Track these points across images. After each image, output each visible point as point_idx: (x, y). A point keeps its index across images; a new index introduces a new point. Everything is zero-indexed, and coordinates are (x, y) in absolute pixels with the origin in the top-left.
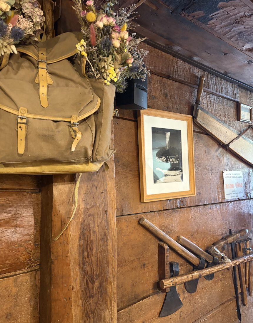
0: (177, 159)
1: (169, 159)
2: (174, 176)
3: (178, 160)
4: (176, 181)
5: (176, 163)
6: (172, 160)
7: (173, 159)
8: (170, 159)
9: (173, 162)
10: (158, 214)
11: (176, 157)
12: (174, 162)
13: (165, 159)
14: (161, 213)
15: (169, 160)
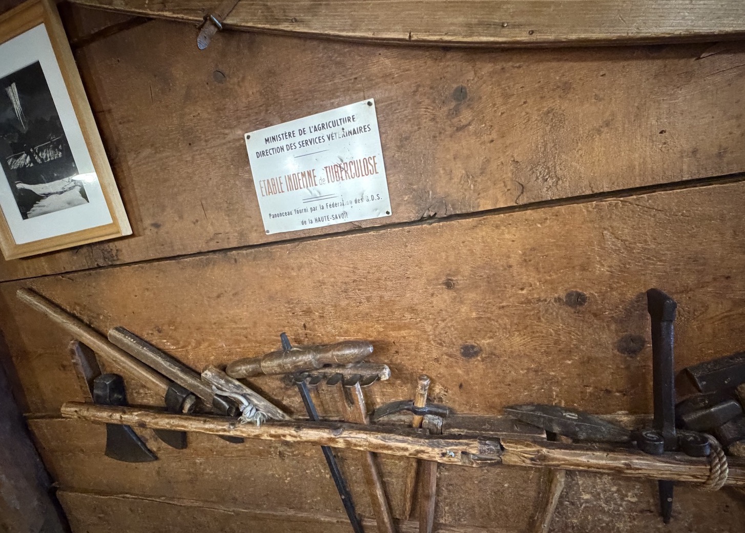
0: (55, 148)
1: (36, 154)
2: (61, 193)
3: (59, 150)
4: (70, 204)
5: (59, 159)
6: (44, 154)
7: (46, 152)
8: (40, 155)
9: (49, 160)
10: (57, 280)
11: (52, 143)
12: (52, 159)
13: (28, 157)
14: (61, 280)
15: (39, 157)
